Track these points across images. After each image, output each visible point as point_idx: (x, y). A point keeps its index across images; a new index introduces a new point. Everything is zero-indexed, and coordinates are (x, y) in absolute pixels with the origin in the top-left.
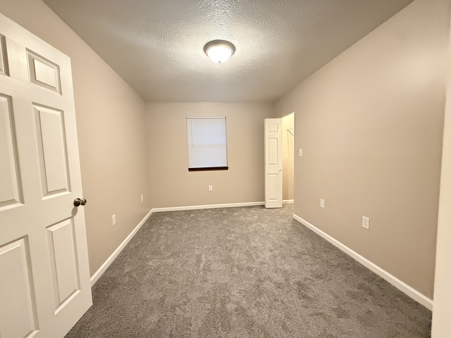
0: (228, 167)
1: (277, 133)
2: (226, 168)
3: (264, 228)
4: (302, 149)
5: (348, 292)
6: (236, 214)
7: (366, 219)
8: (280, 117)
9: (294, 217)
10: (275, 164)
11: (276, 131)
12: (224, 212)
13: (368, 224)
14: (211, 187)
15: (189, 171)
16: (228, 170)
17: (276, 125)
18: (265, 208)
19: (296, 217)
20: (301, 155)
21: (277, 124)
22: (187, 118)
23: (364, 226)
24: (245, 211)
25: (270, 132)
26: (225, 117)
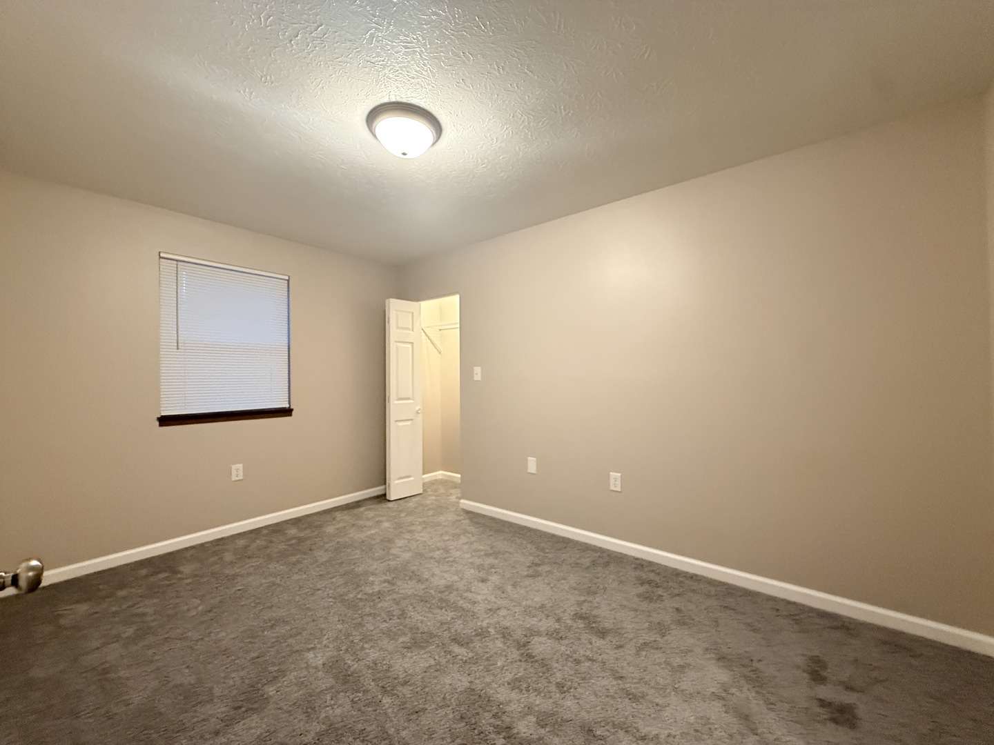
0: (292, 410)
1: (413, 331)
2: (287, 412)
3: (425, 542)
4: (480, 368)
5: (639, 596)
6: (330, 529)
7: (615, 475)
8: (418, 300)
9: (461, 506)
10: (409, 399)
11: (411, 328)
12: (293, 531)
13: (619, 483)
14: (237, 471)
15: (161, 425)
16: (290, 415)
17: (411, 314)
18: (389, 501)
19: (466, 504)
20: (478, 377)
21: (413, 313)
22: (161, 257)
23: (612, 488)
24: (347, 518)
25: (398, 328)
26: (287, 278)
